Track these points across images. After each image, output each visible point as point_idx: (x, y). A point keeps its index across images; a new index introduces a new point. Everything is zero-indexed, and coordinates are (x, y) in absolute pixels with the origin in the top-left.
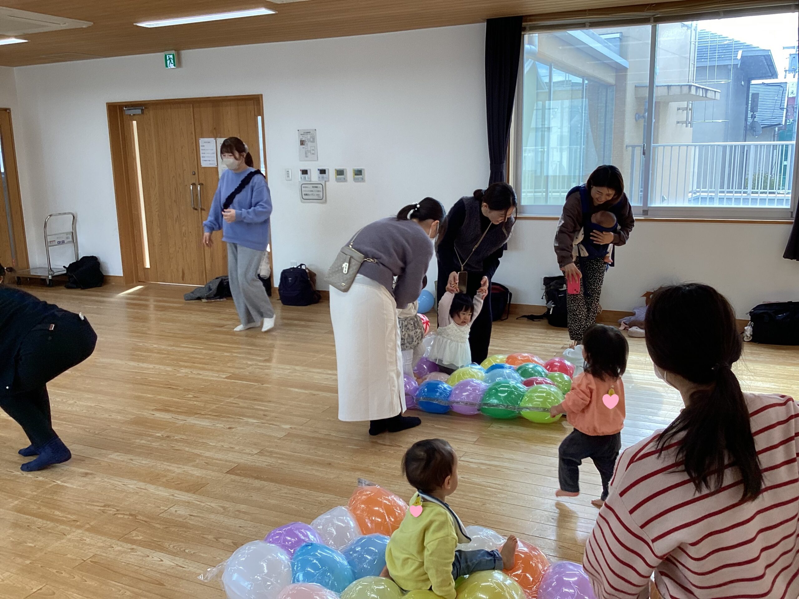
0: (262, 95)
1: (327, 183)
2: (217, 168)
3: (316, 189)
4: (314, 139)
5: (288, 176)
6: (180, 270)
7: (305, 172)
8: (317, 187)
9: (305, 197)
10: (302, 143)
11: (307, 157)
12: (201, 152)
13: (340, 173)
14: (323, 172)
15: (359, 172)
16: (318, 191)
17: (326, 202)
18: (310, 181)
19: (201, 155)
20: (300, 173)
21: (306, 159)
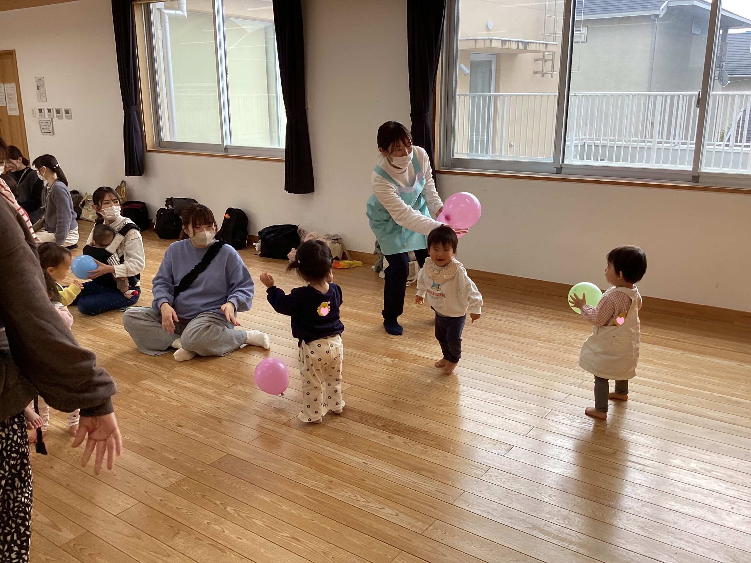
0: (15, 50)
1: (53, 120)
2: (6, 107)
3: (47, 124)
4: (43, 85)
5: (33, 114)
7: (41, 111)
8: (47, 123)
9: (43, 131)
10: (38, 87)
11: (41, 99)
13: (58, 111)
14: (49, 110)
15: (67, 112)
16: (49, 126)
17: (54, 134)
18: (45, 118)
20: (38, 111)
21: (40, 100)
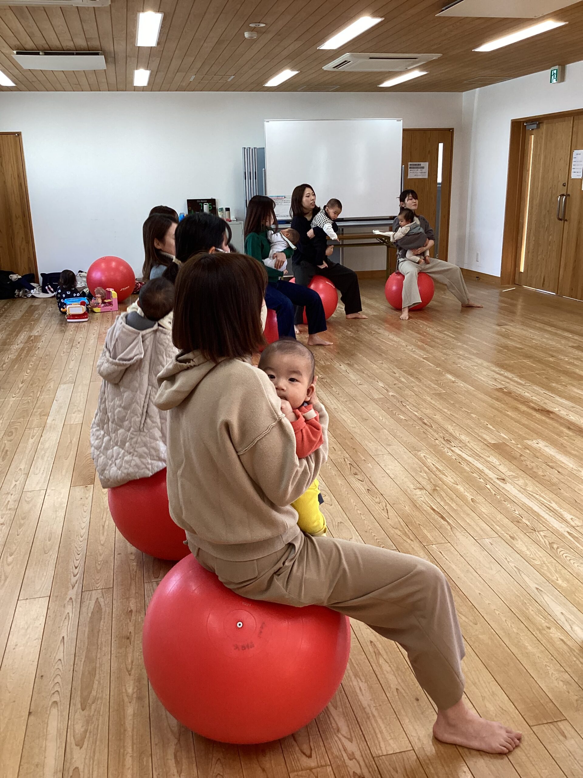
6: (543, 277)
12: (573, 163)
19: (573, 167)
